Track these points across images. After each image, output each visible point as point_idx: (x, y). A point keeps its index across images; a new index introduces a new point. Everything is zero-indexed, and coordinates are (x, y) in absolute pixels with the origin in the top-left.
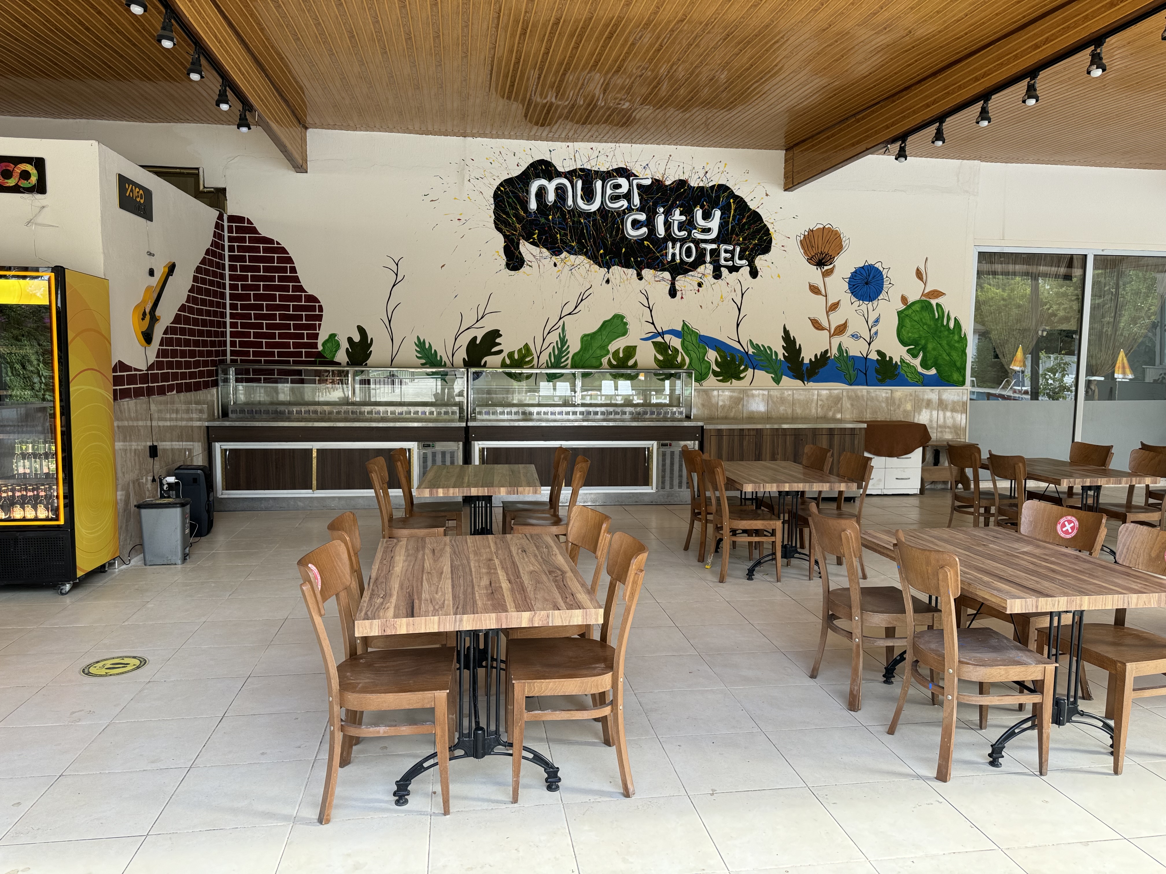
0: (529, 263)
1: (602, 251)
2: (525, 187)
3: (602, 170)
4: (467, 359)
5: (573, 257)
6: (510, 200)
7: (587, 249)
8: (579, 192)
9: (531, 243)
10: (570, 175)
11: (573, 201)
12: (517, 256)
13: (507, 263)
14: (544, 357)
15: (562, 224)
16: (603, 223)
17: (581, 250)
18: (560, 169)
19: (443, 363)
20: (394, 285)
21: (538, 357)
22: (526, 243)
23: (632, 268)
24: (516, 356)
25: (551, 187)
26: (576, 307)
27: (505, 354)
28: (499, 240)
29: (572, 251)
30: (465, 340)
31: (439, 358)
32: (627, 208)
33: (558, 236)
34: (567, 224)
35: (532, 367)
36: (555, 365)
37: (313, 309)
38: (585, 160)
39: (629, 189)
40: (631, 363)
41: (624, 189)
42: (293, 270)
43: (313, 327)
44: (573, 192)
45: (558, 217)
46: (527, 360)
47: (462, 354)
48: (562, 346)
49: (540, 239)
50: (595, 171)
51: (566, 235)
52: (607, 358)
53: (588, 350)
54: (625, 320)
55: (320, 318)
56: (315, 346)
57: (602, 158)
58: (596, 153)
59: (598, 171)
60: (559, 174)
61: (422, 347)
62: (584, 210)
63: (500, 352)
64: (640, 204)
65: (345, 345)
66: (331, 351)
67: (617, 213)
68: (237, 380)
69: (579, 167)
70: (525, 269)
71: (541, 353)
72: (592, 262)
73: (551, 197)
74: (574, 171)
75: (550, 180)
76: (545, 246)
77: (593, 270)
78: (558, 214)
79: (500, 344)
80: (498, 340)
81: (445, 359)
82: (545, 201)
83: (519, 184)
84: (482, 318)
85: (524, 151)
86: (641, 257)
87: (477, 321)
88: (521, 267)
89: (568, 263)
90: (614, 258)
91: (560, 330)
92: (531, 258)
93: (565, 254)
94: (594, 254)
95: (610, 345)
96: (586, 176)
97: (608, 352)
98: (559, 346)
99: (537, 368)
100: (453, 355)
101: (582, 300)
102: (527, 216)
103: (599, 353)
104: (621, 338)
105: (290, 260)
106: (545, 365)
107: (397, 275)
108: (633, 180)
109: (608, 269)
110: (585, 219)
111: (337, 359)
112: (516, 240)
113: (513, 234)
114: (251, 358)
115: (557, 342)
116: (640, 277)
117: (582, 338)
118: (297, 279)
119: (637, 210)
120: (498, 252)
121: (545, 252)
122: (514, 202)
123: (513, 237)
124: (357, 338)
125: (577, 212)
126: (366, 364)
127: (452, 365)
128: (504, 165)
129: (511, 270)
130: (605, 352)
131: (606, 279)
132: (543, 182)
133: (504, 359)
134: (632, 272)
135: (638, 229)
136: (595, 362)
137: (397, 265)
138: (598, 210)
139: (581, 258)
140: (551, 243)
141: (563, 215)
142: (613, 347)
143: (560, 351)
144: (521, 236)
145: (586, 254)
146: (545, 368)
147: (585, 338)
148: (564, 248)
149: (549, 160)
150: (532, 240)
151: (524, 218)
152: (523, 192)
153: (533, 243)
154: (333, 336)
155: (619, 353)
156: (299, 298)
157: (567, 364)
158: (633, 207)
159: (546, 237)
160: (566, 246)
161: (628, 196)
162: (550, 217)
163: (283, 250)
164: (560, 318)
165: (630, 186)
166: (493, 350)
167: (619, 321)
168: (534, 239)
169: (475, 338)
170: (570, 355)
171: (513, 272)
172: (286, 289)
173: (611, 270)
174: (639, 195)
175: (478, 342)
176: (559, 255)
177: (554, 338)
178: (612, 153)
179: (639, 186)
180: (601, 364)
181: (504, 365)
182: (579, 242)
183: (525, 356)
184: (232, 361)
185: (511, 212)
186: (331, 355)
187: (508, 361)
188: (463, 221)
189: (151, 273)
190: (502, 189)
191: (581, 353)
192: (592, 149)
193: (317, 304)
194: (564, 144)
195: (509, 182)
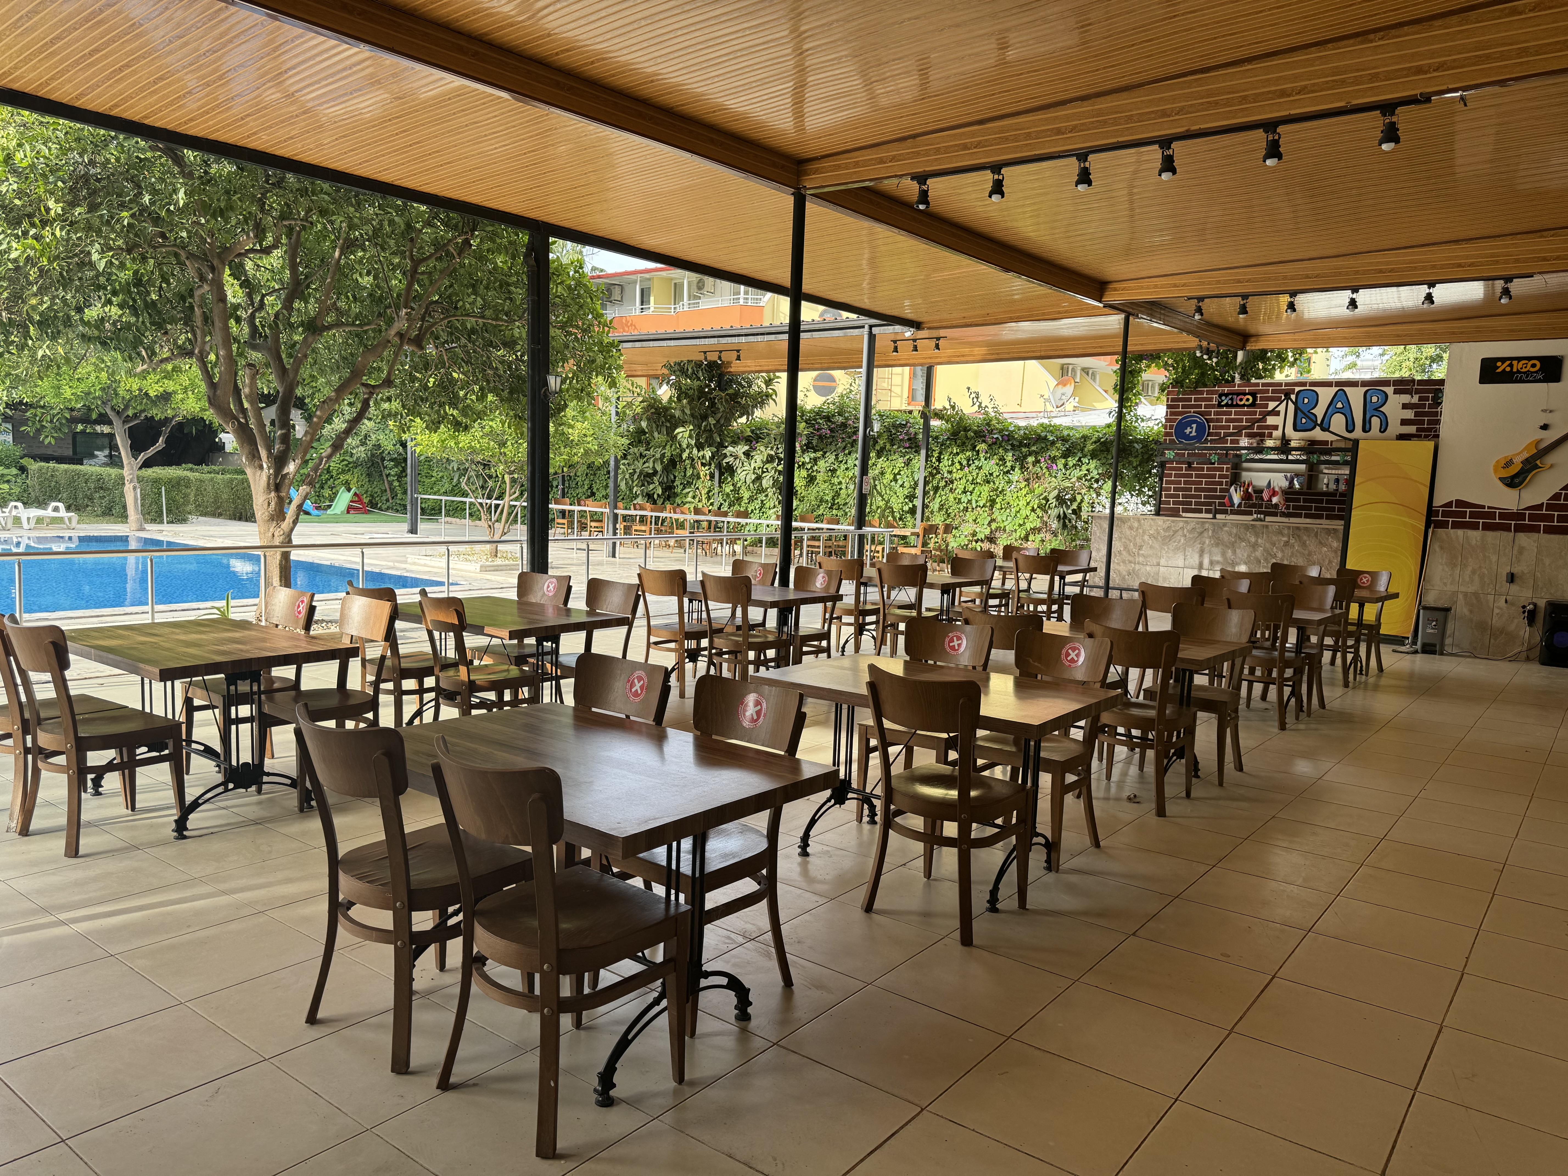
189: (1545, 427)
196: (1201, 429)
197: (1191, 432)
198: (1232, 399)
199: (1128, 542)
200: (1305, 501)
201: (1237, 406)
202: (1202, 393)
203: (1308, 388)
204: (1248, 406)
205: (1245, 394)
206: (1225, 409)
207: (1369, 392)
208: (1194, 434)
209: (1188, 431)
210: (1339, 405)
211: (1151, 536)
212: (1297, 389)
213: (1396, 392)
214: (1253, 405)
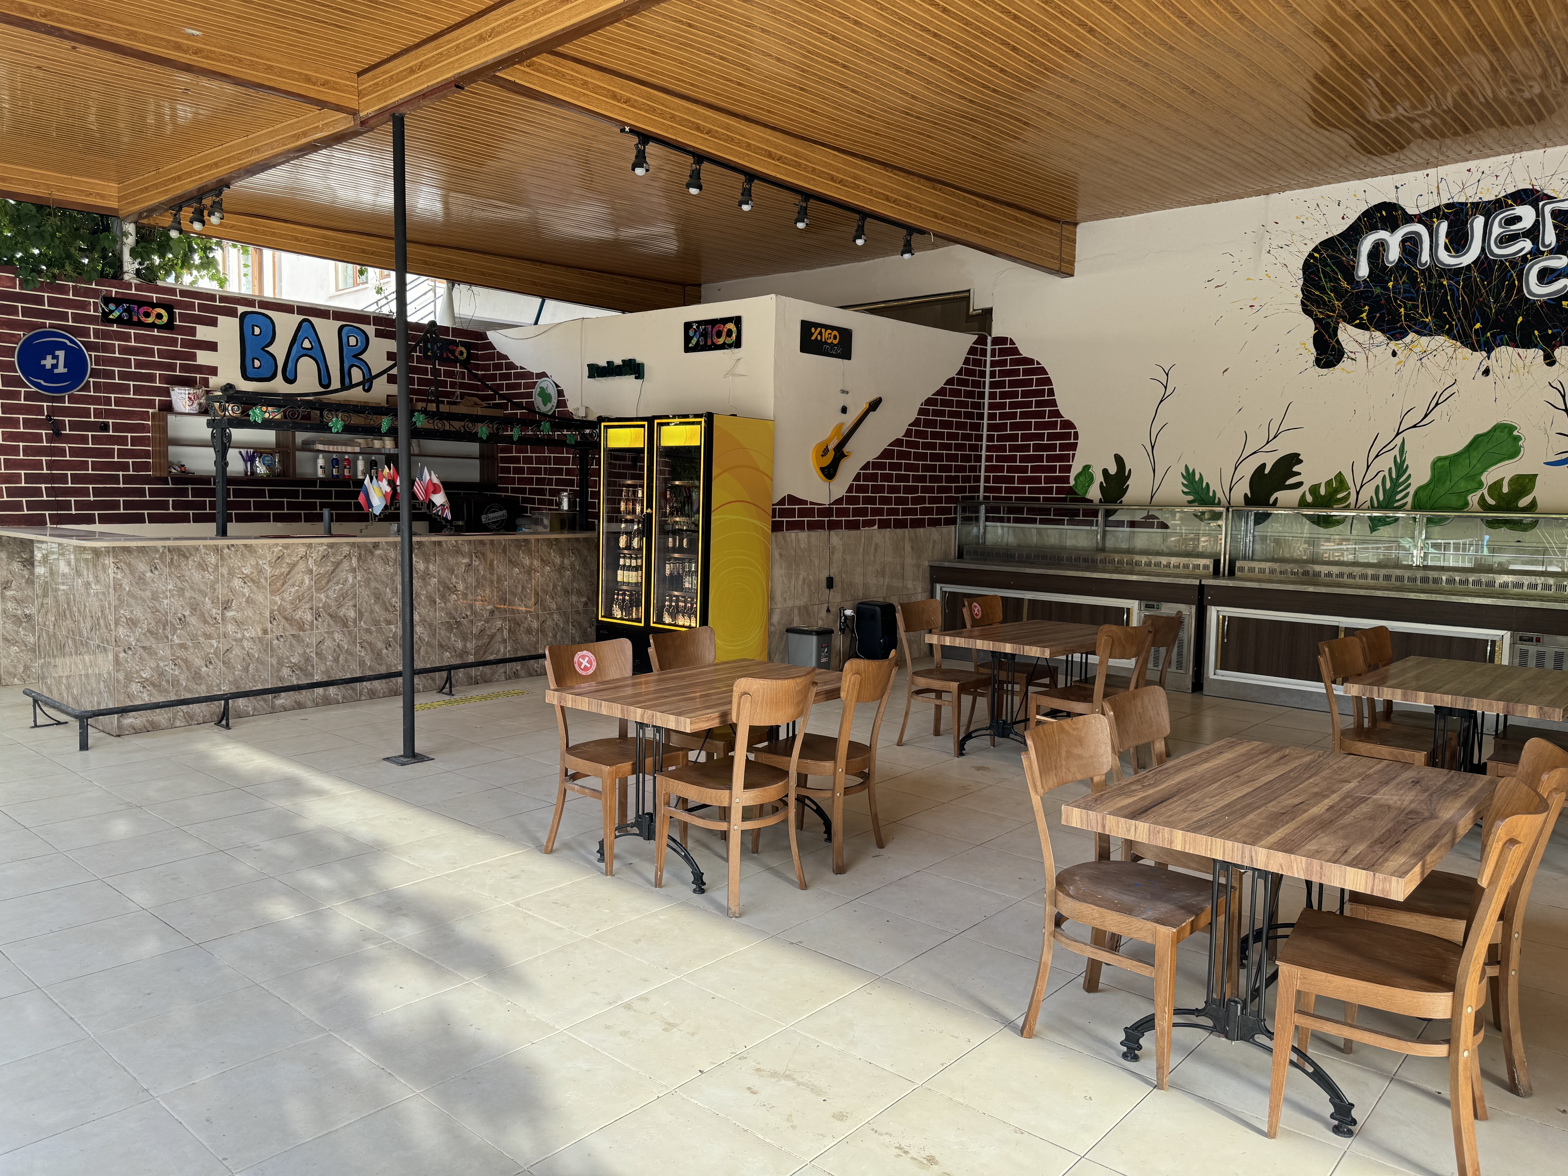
0: (1352, 356)
1: (1478, 326)
2: (1351, 246)
3: (1485, 199)
4: (1249, 495)
5: (1425, 340)
6: (1328, 269)
7: (1451, 326)
8: (1442, 239)
9: (1356, 326)
10: (1428, 218)
11: (1431, 255)
12: (1334, 346)
13: (1316, 358)
14: (1367, 493)
15: (1409, 292)
16: (1482, 281)
17: (1442, 327)
18: (1412, 211)
19: (1216, 501)
20: (1161, 401)
21: (1358, 493)
22: (1349, 327)
23: (1536, 346)
24: (1323, 491)
25: (1394, 241)
26: (1426, 416)
27: (1305, 488)
28: (1309, 327)
29: (1424, 331)
30: (1248, 469)
31: (1211, 494)
32: (1530, 253)
33: (1402, 310)
34: (1417, 292)
35: (1347, 508)
36: (1384, 505)
37: (1067, 436)
38: (1455, 189)
39: (1537, 221)
40: (1524, 502)
41: (1527, 223)
42: (1051, 392)
43: (1066, 458)
44: (1431, 241)
45: (1404, 282)
46: (1339, 496)
47: (1243, 489)
48: (1399, 476)
49: (1370, 318)
50: (1472, 204)
51: (1415, 307)
52: (1478, 494)
53: (1444, 482)
54: (1515, 433)
55: (1074, 447)
56: (1066, 480)
57: (1486, 182)
58: (1477, 175)
59: (1478, 203)
60: (1409, 219)
61: (1190, 478)
62: (1449, 265)
63: (1299, 485)
64: (1558, 241)
65: (1099, 478)
66: (1084, 487)
67: (1511, 262)
68: (987, 519)
69: (1445, 201)
70: (1345, 364)
71: (1362, 486)
72: (1459, 344)
73: (1394, 254)
74: (1437, 210)
75: (1393, 229)
76: (1378, 328)
77: (1460, 356)
78: (1404, 278)
79: (1299, 474)
80: (1296, 469)
81: (1219, 494)
82: (1383, 261)
83: (1342, 244)
84: (1275, 437)
85: (1355, 196)
86: (1555, 327)
87: (1268, 442)
88: (1338, 362)
89: (1417, 350)
90: (1499, 333)
91: (1396, 451)
92: (1355, 347)
93: (1412, 336)
94: (1464, 331)
95: (1485, 474)
96: (1456, 214)
97: (1481, 484)
98: (1394, 476)
99: (1355, 508)
100: (1231, 490)
101: (1437, 404)
102: (1353, 288)
103: (1463, 485)
104: (1507, 462)
105: (1048, 381)
106: (1368, 503)
107: (1166, 388)
108: (1544, 205)
109: (1489, 352)
110: (1450, 279)
111: (1089, 496)
112: (1332, 325)
113: (1329, 317)
114: (1003, 495)
115: (1390, 469)
116: (1550, 360)
117: (1434, 464)
118: (1053, 403)
119: (1551, 252)
120: (1304, 344)
121: (1379, 336)
122: (1333, 271)
123: (1329, 320)
124: (1113, 470)
125: (1437, 271)
126: (1121, 502)
127: (1229, 503)
128: (1323, 222)
129: (1322, 368)
130: (1474, 485)
131: (1483, 369)
132: (1382, 234)
133: (1304, 495)
134: (1535, 355)
135: (1550, 282)
136: (1454, 501)
137: (1167, 375)
138: (1475, 262)
139: (1440, 339)
140: (1389, 322)
141: (1412, 278)
142: (1489, 477)
143: (1395, 483)
144: (1342, 317)
145: (1449, 334)
146: (1368, 509)
147: (1439, 464)
148: (1410, 328)
149: (1394, 201)
150: (1358, 321)
151: (1347, 292)
152: (1348, 254)
153: (1361, 326)
154: (1087, 468)
155: (1501, 486)
156: (1053, 425)
157: (1405, 504)
158: (1542, 249)
159: (1382, 315)
160: (1414, 324)
161: (1533, 233)
162: (1390, 284)
163: (1043, 371)
164: (1398, 434)
165: (1538, 216)
166: (1289, 482)
167: (1504, 435)
168: (1362, 319)
169: (1263, 466)
170: (1412, 490)
171: (1325, 371)
172: (1041, 415)
173: (1493, 354)
174: (1556, 227)
175: (1267, 471)
176: (1401, 338)
177: (1386, 463)
178: (1507, 170)
179: (1555, 214)
180: (1466, 504)
181: (1303, 503)
182: (1438, 316)
183: (1337, 491)
184: (985, 498)
185: (1328, 286)
186: (1083, 491)
187: (1309, 499)
188: (1257, 307)
189: (844, 410)
190: (1316, 255)
191: (1431, 486)
192: (1469, 170)
193: (1073, 431)
194: (1421, 174)
195: (1328, 244)
196: (76, 360)
197: (55, 366)
198: (128, 310)
199: (199, 598)
200: (272, 494)
201: (140, 324)
202: (64, 290)
203: (257, 310)
204: (160, 328)
205: (154, 306)
206: (115, 328)
207: (345, 330)
208: (61, 369)
209: (48, 362)
210: (307, 344)
211: (245, 579)
212: (241, 309)
213: (379, 334)
214: (169, 326)
